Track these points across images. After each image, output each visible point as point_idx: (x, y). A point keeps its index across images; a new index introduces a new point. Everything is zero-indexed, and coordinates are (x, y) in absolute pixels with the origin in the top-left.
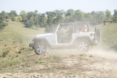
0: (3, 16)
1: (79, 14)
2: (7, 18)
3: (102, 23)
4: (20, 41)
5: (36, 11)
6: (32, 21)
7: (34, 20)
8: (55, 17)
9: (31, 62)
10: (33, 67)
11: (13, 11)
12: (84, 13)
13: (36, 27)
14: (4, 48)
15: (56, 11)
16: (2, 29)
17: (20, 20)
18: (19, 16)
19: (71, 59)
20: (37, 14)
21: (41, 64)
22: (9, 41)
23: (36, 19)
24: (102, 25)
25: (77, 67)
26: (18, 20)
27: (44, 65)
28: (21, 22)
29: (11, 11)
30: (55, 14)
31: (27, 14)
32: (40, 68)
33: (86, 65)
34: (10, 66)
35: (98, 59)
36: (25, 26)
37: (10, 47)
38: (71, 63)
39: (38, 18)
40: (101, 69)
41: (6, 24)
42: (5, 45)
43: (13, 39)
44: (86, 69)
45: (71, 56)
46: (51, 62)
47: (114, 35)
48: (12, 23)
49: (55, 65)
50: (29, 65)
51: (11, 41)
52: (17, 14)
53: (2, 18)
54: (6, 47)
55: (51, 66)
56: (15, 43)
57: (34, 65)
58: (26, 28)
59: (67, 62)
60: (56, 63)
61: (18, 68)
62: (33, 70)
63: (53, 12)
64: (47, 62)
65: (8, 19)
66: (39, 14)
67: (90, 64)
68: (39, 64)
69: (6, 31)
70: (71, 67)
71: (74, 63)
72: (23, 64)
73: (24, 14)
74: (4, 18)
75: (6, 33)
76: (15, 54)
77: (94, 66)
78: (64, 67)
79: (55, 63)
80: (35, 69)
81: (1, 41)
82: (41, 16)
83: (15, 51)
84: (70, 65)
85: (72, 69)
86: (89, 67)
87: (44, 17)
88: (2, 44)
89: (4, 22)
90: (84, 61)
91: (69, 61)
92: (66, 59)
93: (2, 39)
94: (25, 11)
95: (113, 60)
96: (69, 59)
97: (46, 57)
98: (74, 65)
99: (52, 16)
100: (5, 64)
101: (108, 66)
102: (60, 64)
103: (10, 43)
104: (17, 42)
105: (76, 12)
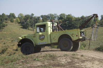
0: (3, 18)
1: (70, 18)
2: (6, 19)
3: (90, 26)
4: (17, 40)
5: (33, 15)
6: (29, 23)
7: (30, 22)
8: (49, 20)
9: (29, 59)
10: (31, 63)
11: (12, 14)
12: (75, 17)
13: (32, 29)
14: (3, 46)
15: (50, 15)
16: (2, 29)
17: (18, 22)
18: (17, 18)
19: (65, 58)
20: (33, 17)
21: (38, 61)
22: (8, 40)
23: (32, 21)
24: (90, 28)
25: (70, 65)
26: (16, 21)
27: (41, 62)
28: (18, 23)
29: (10, 14)
30: (49, 17)
31: (24, 17)
32: (38, 64)
33: (78, 63)
34: (11, 62)
35: (89, 58)
36: (23, 27)
37: (9, 45)
38: (64, 61)
39: (34, 21)
40: (91, 67)
41: (5, 25)
42: (4, 43)
43: (11, 38)
44: (78, 67)
45: (64, 55)
46: (47, 60)
47: (100, 37)
48: (11, 24)
49: (51, 63)
50: (28, 62)
51: (9, 40)
52: (15, 16)
53: (2, 20)
54: (4, 45)
55: (47, 64)
56: (13, 42)
57: (33, 62)
58: (23, 29)
59: (61, 60)
60: (52, 61)
61: (18, 64)
62: (32, 66)
63: (48, 16)
64: (43, 60)
65: (8, 20)
66: (34, 17)
67: (81, 63)
68: (37, 61)
69: (5, 31)
70: (64, 64)
71: (67, 61)
72: (22, 61)
73: (21, 16)
74: (4, 19)
75: (5, 32)
76: (13, 51)
77: (84, 64)
78: (58, 65)
79: (50, 61)
80: (33, 65)
81: (1, 39)
82: (37, 19)
83: (13, 49)
84: (63, 62)
85: (66, 67)
86: (81, 65)
87: (39, 19)
88: (1, 42)
89: (4, 23)
90: (76, 60)
91: (63, 59)
92: (60, 58)
93: (2, 38)
94: (22, 14)
95: (101, 60)
96: (63, 58)
97: (43, 55)
98: (67, 63)
99: (47, 19)
100: (7, 60)
101: (97, 65)
102: (55, 62)
103: (9, 41)
104: (15, 41)
105: (68, 16)
